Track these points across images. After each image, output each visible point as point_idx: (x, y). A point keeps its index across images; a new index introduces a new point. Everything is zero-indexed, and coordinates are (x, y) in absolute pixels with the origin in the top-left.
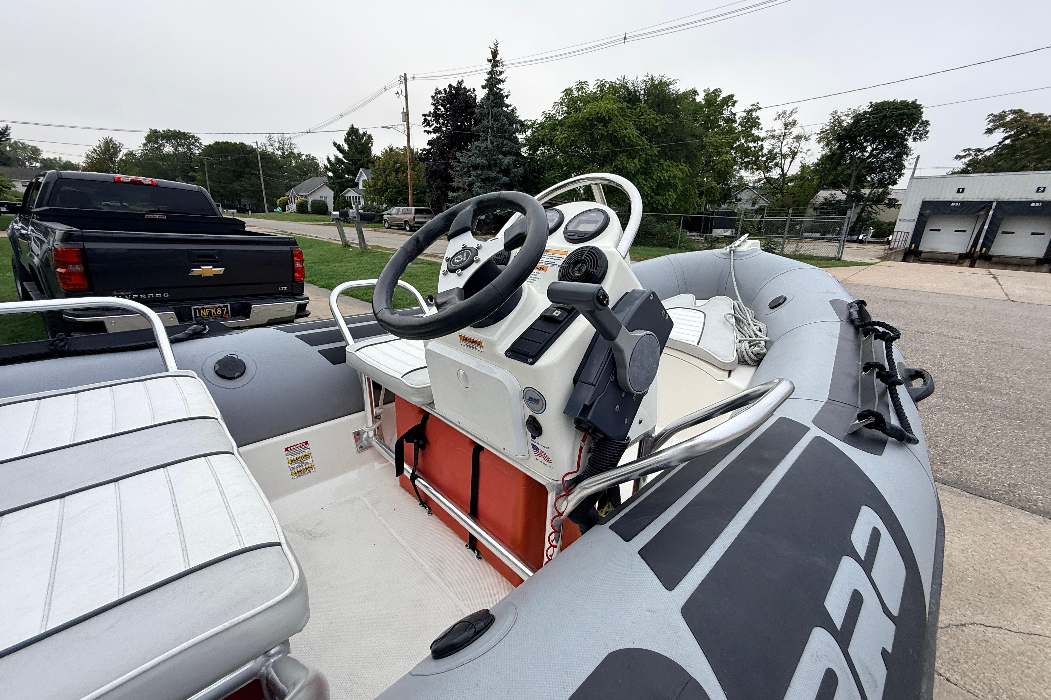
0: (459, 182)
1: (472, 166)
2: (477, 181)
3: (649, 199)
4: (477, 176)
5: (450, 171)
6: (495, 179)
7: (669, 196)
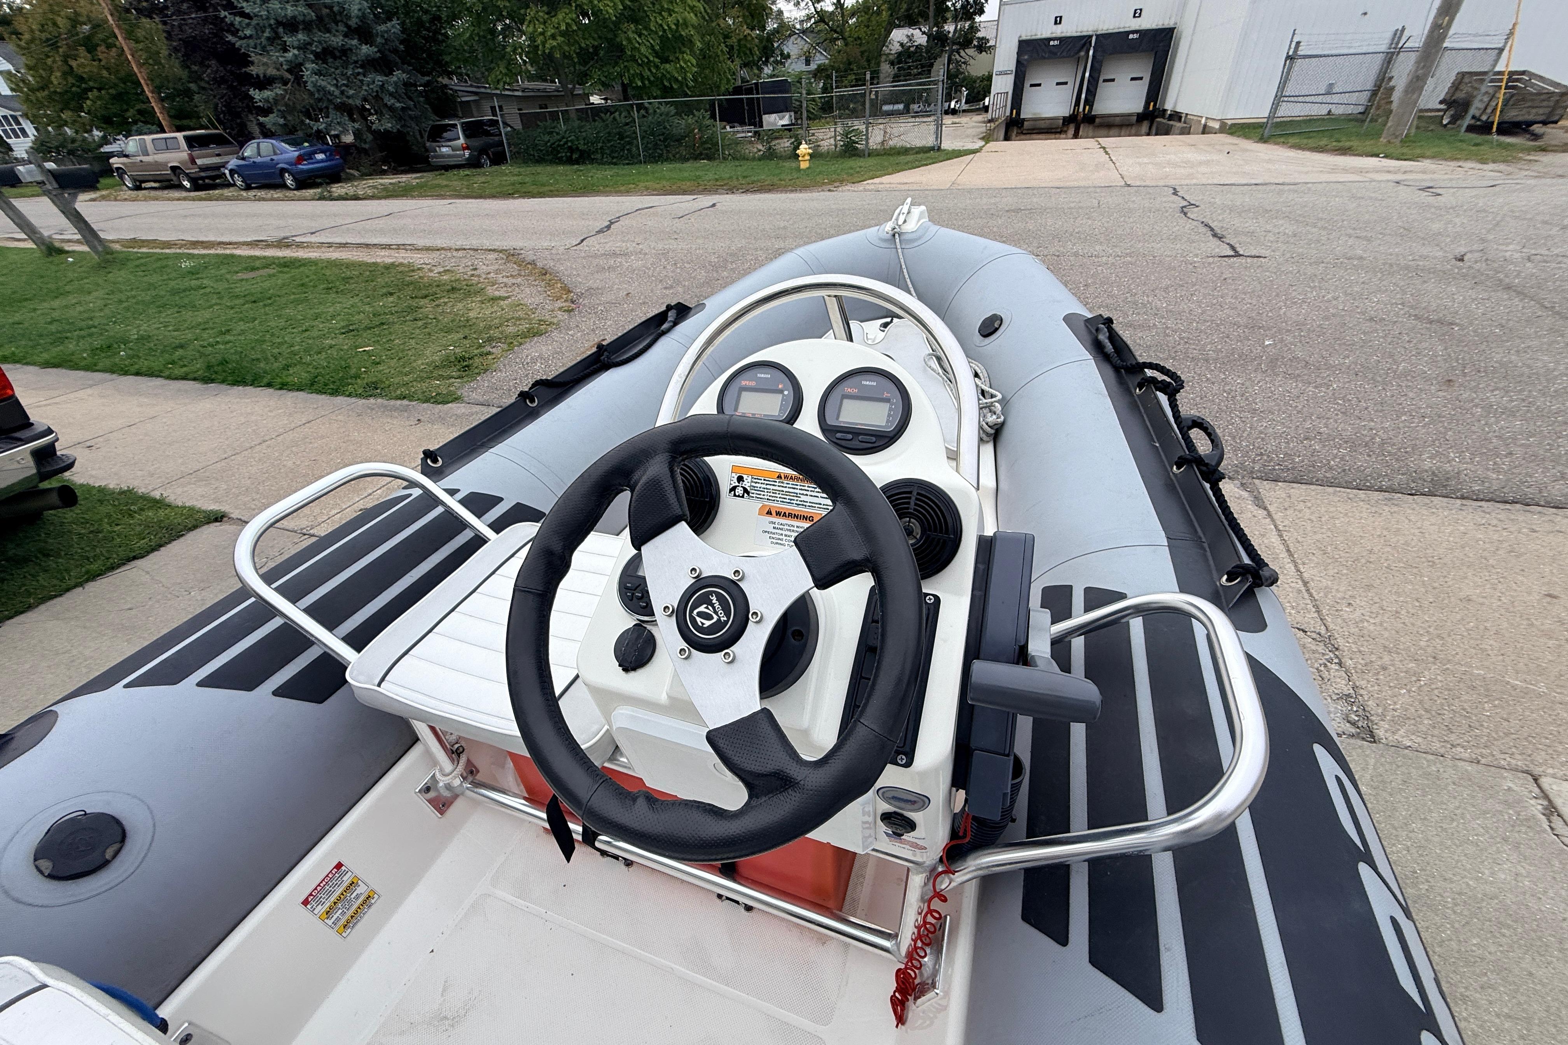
0: (265, 64)
1: (279, 23)
2: (308, 59)
3: (654, 71)
4: (303, 47)
5: (230, 38)
6: (345, 52)
7: (686, 62)
